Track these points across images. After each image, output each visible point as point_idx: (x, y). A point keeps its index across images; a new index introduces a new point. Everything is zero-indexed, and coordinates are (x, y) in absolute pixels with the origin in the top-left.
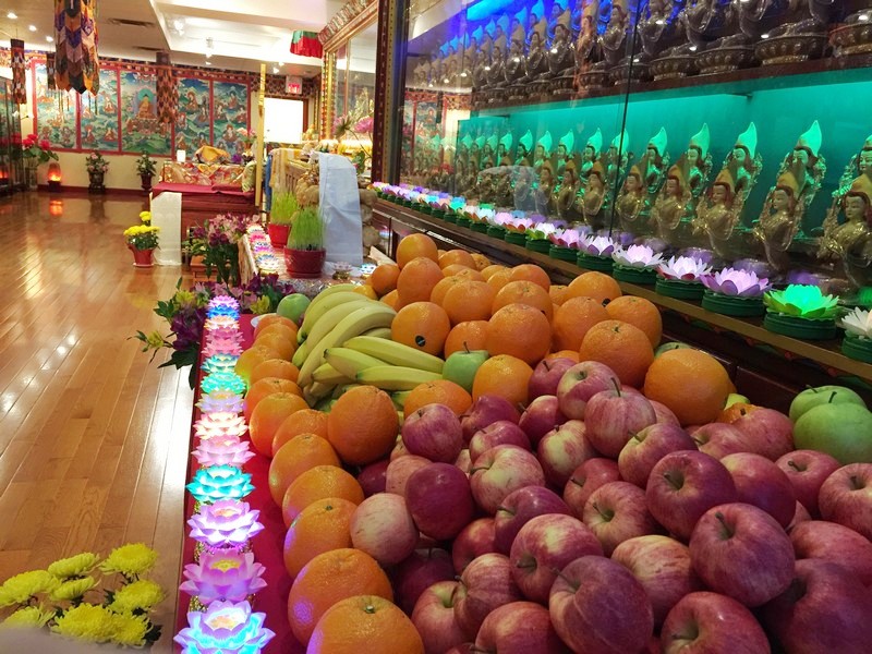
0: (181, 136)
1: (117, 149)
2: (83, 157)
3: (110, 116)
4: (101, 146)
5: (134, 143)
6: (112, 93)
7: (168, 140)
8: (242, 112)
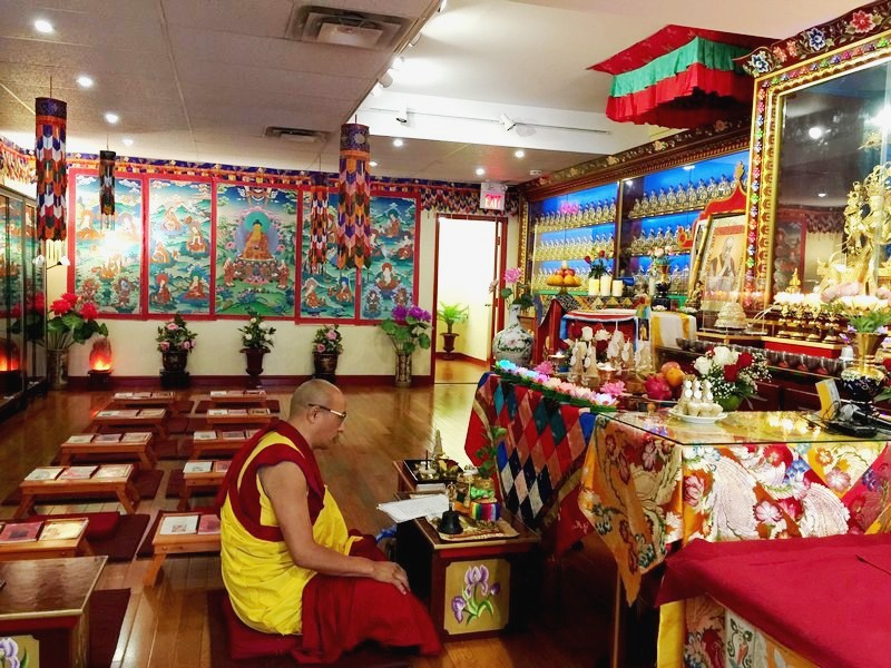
0: (310, 286)
1: (206, 311)
2: (153, 326)
3: (197, 258)
4: (181, 308)
5: (235, 301)
6: (201, 220)
7: (289, 292)
8: (407, 241)
